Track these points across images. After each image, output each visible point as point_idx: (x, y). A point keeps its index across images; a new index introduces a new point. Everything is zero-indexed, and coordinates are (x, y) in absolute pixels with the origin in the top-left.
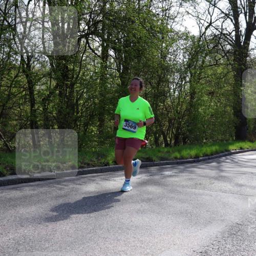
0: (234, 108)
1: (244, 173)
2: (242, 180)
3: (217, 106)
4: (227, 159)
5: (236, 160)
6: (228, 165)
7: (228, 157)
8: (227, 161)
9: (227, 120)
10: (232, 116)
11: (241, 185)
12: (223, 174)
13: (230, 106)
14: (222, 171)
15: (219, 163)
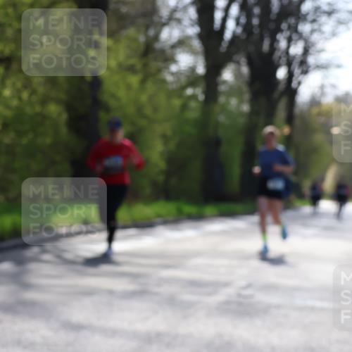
0: (69, 107)
1: (89, 292)
2: (79, 312)
3: (20, 99)
4: (44, 251)
5: (69, 256)
6: (45, 269)
7: (49, 246)
8: (47, 257)
9: (48, 140)
10: (64, 130)
11: (77, 327)
12: (30, 295)
13: (58, 101)
14: (27, 286)
15: (20, 262)
